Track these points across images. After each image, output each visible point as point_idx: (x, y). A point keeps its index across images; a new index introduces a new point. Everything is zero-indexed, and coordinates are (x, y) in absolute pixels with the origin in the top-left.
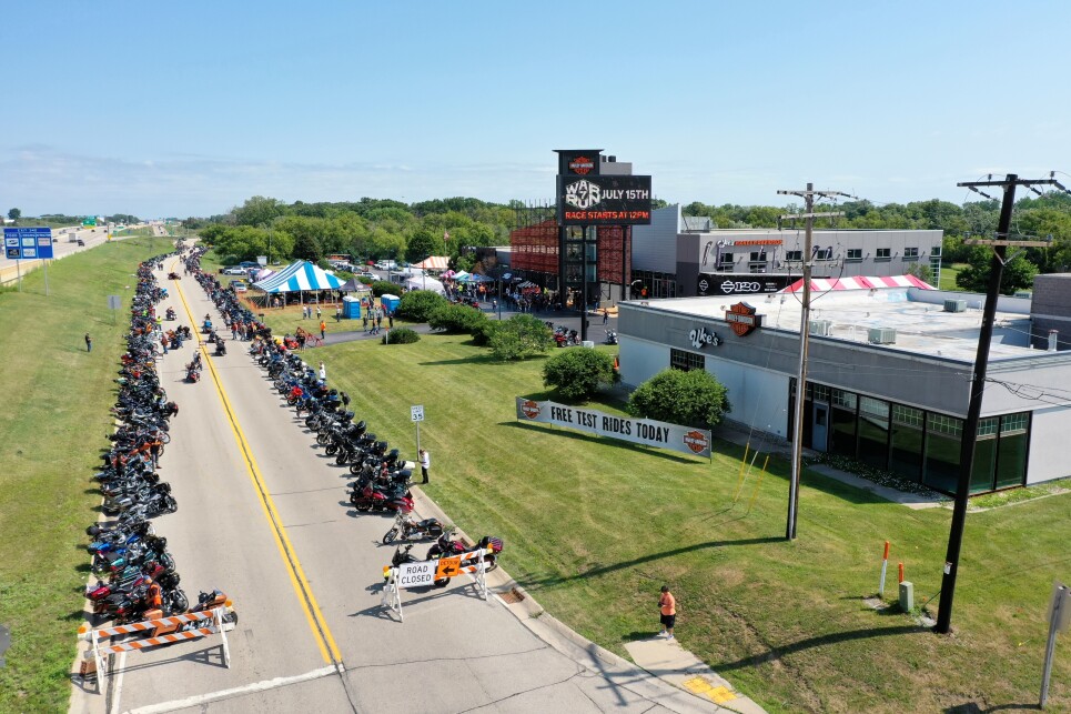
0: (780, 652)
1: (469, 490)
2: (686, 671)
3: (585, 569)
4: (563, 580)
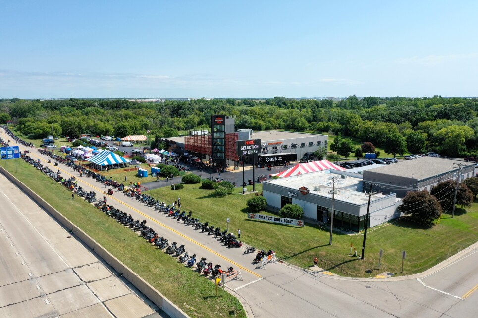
0: (337, 266)
1: (249, 239)
2: (322, 271)
3: (292, 255)
4: (289, 258)
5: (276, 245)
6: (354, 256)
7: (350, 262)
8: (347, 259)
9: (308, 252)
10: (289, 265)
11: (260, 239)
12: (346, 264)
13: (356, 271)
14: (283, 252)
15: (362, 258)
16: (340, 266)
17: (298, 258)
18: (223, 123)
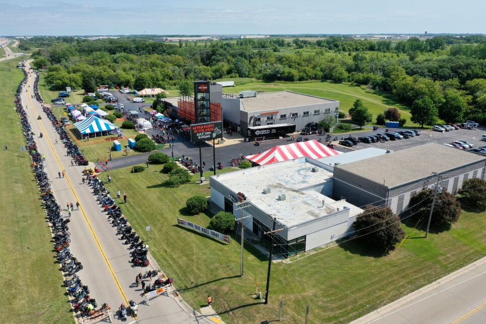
0: (232, 310)
1: (164, 255)
2: (212, 315)
3: (193, 285)
4: (188, 289)
5: (185, 268)
6: (258, 298)
7: (248, 307)
8: (246, 302)
9: (210, 284)
10: (181, 301)
11: (174, 256)
12: (242, 309)
13: (250, 320)
14: (187, 279)
15: (266, 303)
16: (235, 311)
17: (197, 292)
18: (207, 91)
